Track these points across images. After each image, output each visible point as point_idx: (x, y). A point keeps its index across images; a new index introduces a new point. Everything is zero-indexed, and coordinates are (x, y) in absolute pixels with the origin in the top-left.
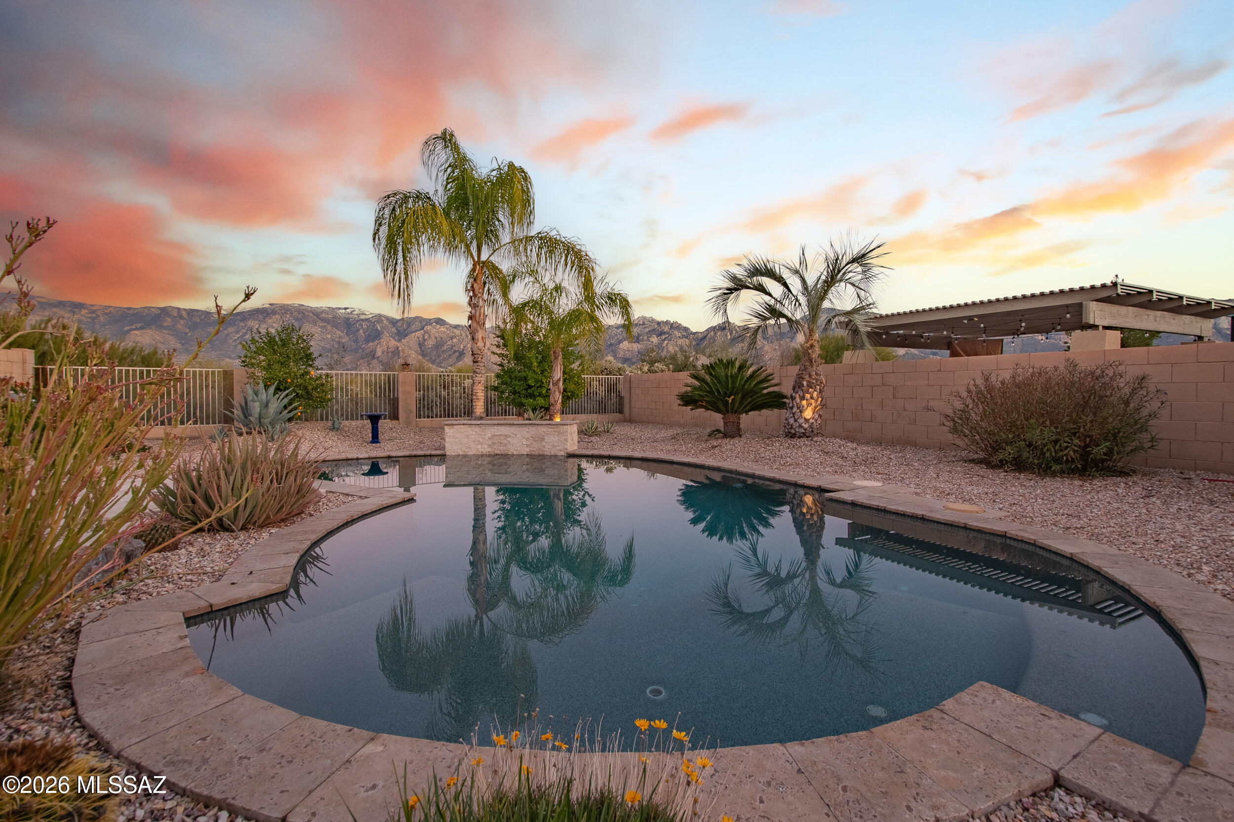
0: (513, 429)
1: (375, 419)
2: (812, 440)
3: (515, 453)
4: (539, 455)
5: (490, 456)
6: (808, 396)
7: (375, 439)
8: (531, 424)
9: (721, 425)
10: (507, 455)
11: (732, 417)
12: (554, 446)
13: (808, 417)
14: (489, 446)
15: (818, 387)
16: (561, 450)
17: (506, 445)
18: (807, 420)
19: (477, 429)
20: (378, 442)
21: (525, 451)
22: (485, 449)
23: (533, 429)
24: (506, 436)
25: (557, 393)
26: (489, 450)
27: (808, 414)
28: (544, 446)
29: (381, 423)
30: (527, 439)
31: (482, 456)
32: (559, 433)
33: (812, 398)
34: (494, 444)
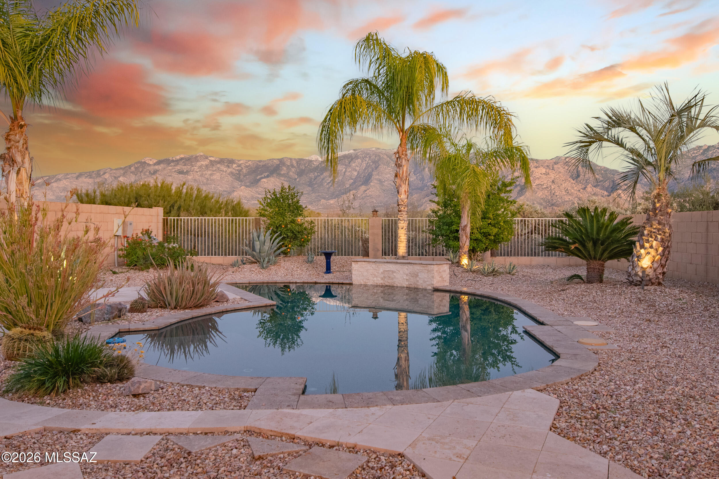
0: (398, 267)
1: (328, 256)
2: (643, 288)
3: (399, 285)
4: (415, 288)
5: (382, 286)
6: (647, 245)
7: (328, 270)
8: (409, 263)
9: (583, 272)
10: (393, 286)
11: (595, 264)
12: (424, 282)
13: (645, 266)
14: (382, 279)
15: (659, 237)
16: (429, 285)
17: (392, 279)
18: (644, 270)
19: (374, 265)
20: (330, 273)
21: (405, 284)
22: (379, 281)
23: (410, 267)
24: (393, 272)
25: (464, 237)
26: (382, 282)
27: (646, 262)
28: (418, 281)
29: (333, 258)
30: (407, 275)
31: (377, 286)
32: (428, 271)
33: (651, 247)
34: (385, 277)
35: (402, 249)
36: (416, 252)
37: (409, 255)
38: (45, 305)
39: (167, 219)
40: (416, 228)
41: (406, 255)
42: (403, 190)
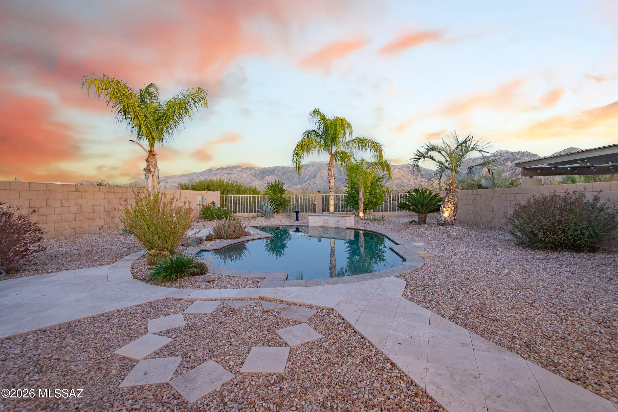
0: (330, 217)
1: (297, 213)
2: (445, 227)
3: (330, 226)
4: (338, 228)
5: (323, 227)
6: (446, 206)
7: (297, 219)
8: (335, 216)
9: (416, 219)
10: (328, 227)
11: (422, 215)
12: (342, 225)
13: (446, 216)
14: (323, 223)
15: (452, 202)
16: (345, 226)
17: (327, 223)
18: (445, 218)
19: (319, 217)
20: (298, 221)
21: (334, 226)
22: (321, 224)
23: (336, 218)
24: (328, 220)
25: (361, 203)
26: (323, 225)
27: (446, 214)
28: (339, 224)
29: (299, 213)
30: (334, 222)
31: (320, 227)
32: (344, 219)
33: (449, 207)
34: (324, 223)
35: (332, 209)
36: (338, 210)
37: (335, 212)
38: (166, 239)
39: (222, 197)
40: (338, 198)
41: (334, 212)
42: (332, 182)
